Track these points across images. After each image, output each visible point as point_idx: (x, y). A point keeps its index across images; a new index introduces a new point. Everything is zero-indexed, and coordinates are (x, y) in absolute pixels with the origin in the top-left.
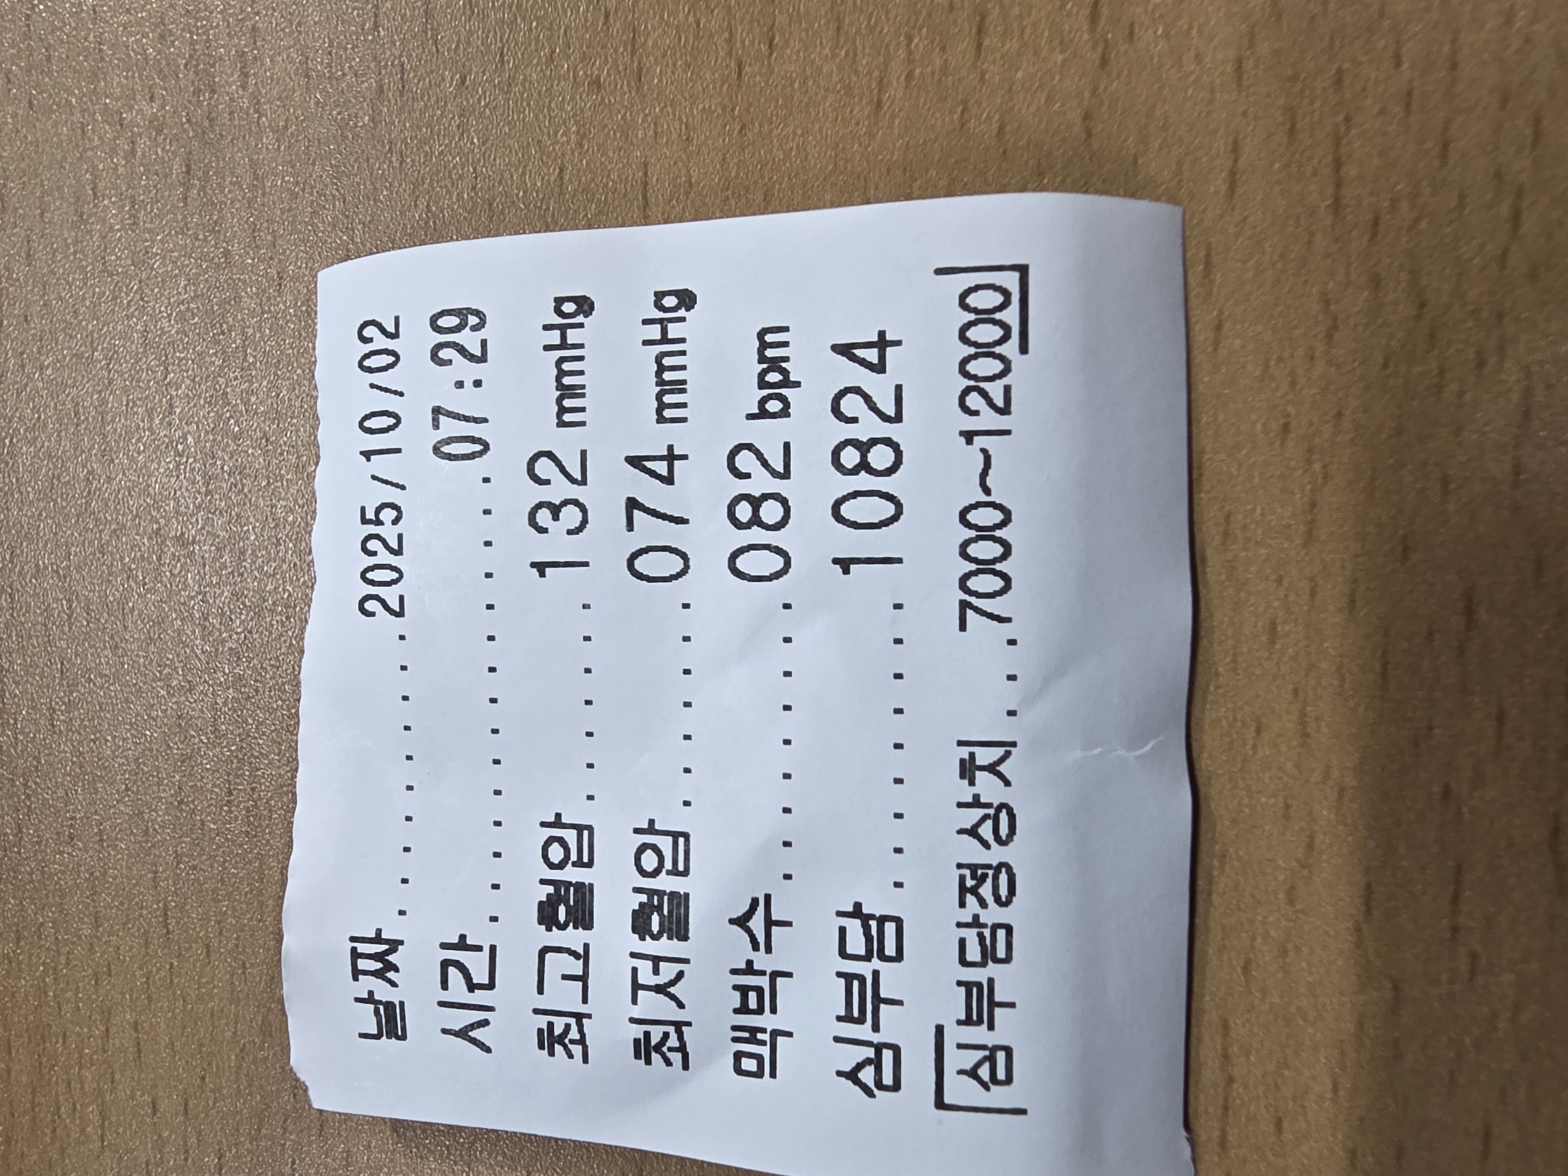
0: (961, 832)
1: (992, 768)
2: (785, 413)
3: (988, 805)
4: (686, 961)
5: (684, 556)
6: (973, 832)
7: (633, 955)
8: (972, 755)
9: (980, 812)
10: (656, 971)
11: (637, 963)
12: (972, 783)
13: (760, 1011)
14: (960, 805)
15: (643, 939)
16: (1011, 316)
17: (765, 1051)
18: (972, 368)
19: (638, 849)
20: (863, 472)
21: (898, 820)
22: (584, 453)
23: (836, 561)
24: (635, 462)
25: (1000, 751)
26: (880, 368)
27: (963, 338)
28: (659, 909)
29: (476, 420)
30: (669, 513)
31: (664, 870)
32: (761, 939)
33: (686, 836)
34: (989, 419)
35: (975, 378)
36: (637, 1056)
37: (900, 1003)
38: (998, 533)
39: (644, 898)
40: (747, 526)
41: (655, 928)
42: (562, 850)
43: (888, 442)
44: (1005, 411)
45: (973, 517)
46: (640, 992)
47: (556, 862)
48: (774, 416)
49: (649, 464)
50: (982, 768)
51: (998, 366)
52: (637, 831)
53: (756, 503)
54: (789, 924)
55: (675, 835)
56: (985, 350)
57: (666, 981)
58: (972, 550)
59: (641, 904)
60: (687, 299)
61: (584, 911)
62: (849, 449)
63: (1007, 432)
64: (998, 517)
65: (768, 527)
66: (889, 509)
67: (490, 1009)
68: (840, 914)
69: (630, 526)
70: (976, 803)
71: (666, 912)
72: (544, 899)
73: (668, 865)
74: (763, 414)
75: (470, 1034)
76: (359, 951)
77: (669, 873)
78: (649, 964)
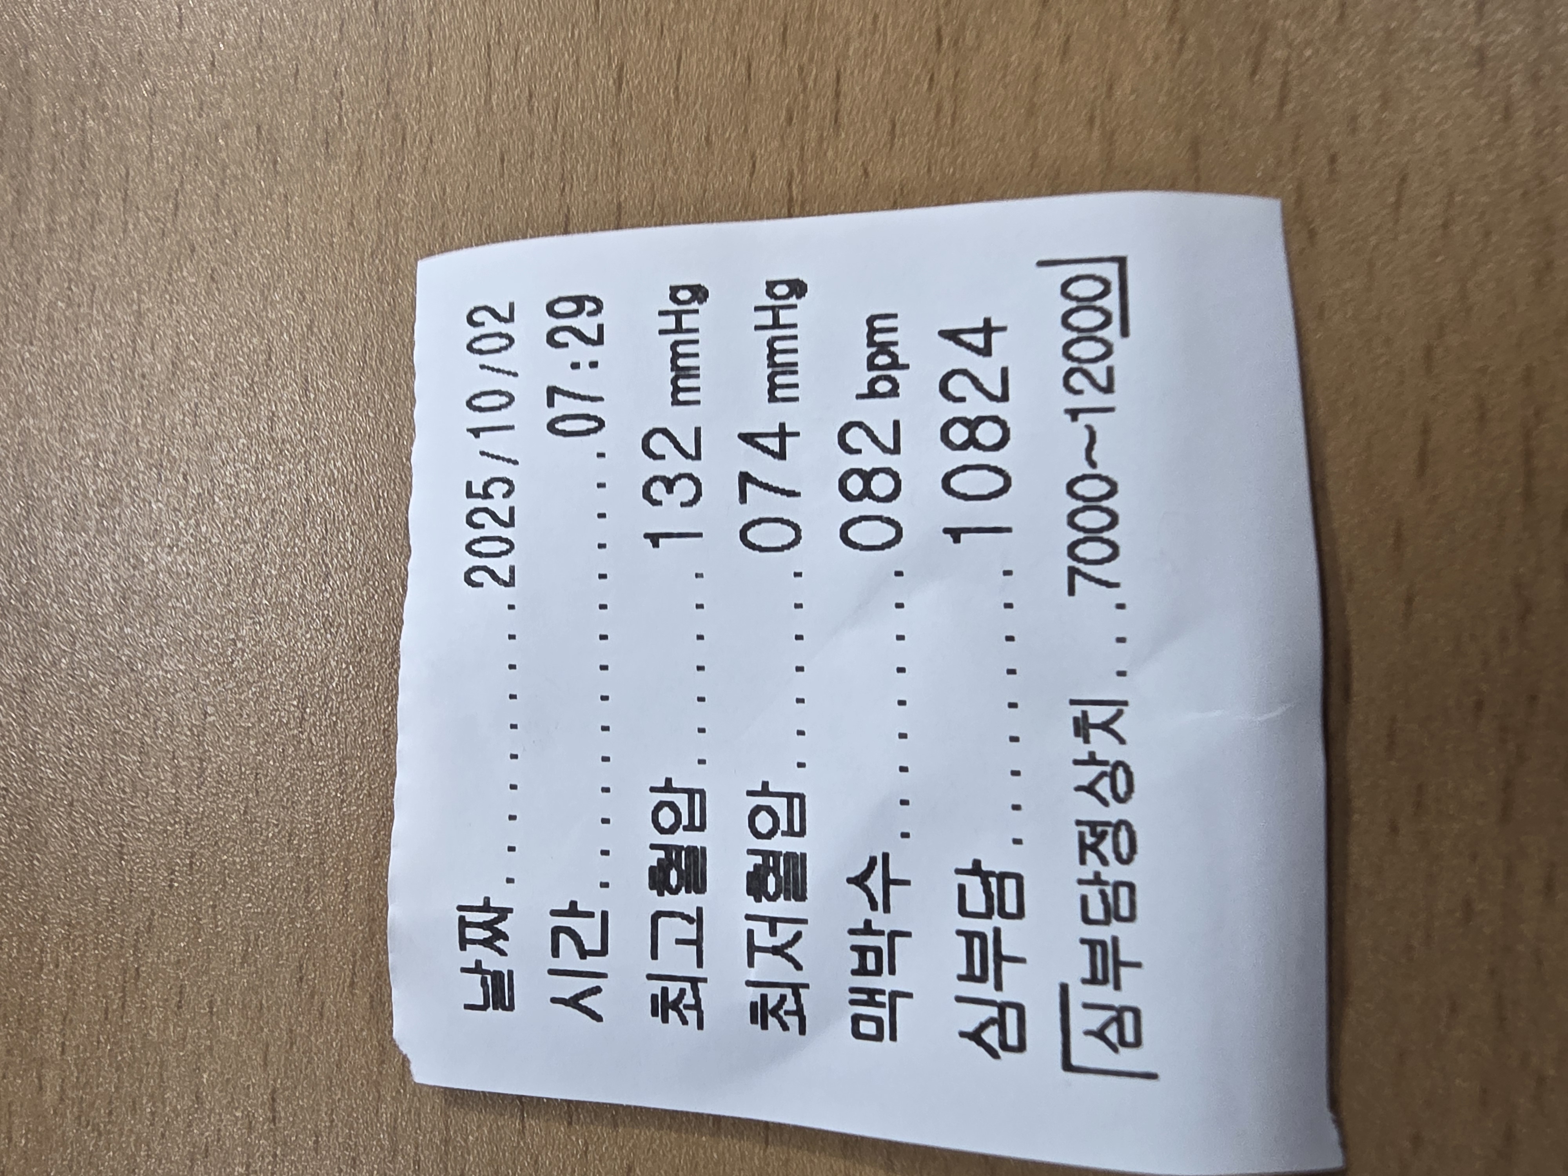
0: (1079, 789)
1: (1105, 726)
2: (894, 392)
3: (1105, 763)
4: (804, 921)
5: (796, 528)
6: (1090, 789)
7: (748, 917)
8: (1085, 714)
9: (1096, 770)
10: (773, 932)
11: (752, 924)
12: (1087, 741)
13: (878, 972)
14: (1077, 762)
15: (758, 900)
16: (1111, 303)
17: (884, 1014)
18: (1075, 350)
19: (752, 811)
20: (971, 448)
21: (1016, 778)
22: (698, 431)
23: (946, 531)
24: (748, 438)
25: (1111, 711)
26: (986, 351)
27: (1066, 324)
28: (775, 870)
29: (593, 399)
30: (781, 487)
31: (779, 832)
32: (879, 898)
33: (802, 797)
34: (1092, 398)
35: (1078, 360)
36: (754, 1020)
37: (1022, 960)
38: (1105, 504)
39: (759, 860)
40: (859, 498)
41: (771, 888)
42: (672, 815)
43: (995, 419)
44: (1108, 389)
45: (1079, 488)
46: (757, 955)
47: (667, 827)
48: (883, 395)
49: (761, 441)
50: (1096, 726)
51: (1100, 349)
52: (751, 793)
53: (867, 477)
54: (907, 883)
55: (790, 797)
56: (1087, 335)
57: (784, 942)
58: (1080, 520)
59: (755, 866)
60: (798, 288)
61: (696, 875)
62: (958, 426)
63: (1111, 410)
64: (1104, 488)
65: (878, 499)
66: (999, 482)
67: (603, 976)
68: (959, 871)
69: (743, 498)
70: (1092, 760)
71: (782, 874)
72: (655, 864)
73: (784, 826)
74: (872, 393)
75: (581, 1002)
76: (468, 920)
77: (784, 834)
78: (766, 925)
